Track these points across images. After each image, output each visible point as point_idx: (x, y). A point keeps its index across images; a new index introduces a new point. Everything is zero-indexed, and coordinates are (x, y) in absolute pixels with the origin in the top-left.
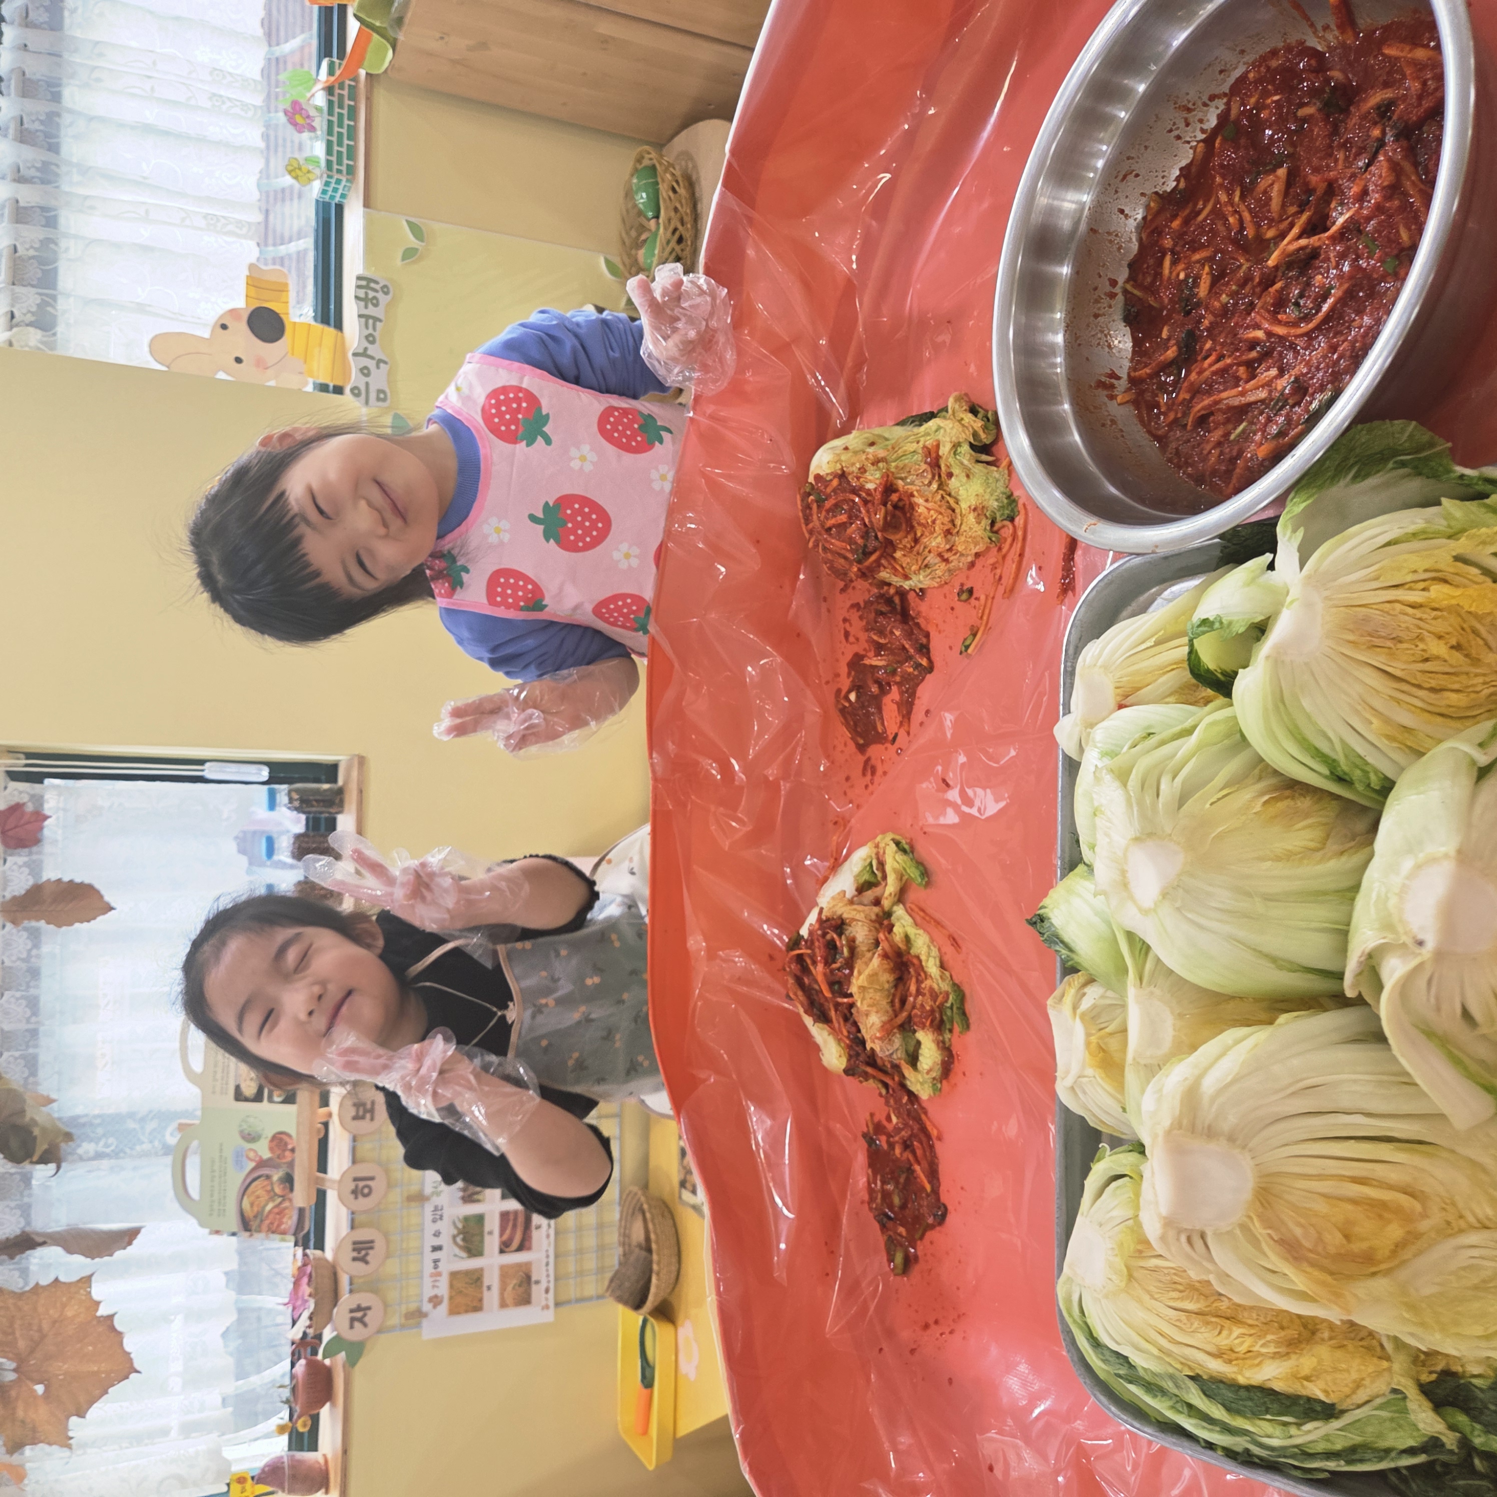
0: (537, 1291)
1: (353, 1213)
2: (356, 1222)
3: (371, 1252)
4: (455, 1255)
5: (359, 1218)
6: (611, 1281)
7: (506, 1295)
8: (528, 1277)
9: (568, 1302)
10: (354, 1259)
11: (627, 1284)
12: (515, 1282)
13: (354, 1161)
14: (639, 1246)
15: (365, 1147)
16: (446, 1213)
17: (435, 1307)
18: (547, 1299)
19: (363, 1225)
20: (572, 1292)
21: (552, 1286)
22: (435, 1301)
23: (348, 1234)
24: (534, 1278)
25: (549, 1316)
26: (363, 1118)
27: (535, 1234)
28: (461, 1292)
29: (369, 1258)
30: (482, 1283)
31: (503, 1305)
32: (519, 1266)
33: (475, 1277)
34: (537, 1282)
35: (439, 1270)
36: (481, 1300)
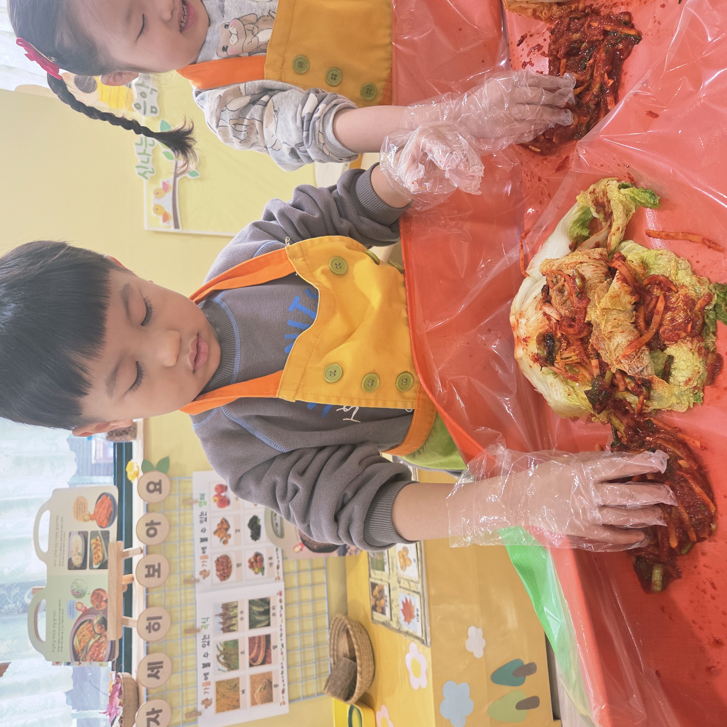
0: (276, 692)
1: (147, 643)
2: (151, 649)
3: (160, 670)
4: (219, 670)
5: (153, 646)
6: (328, 681)
7: (255, 696)
8: (270, 683)
9: (299, 699)
10: (149, 676)
11: (339, 683)
12: (260, 686)
13: (147, 606)
14: (345, 656)
15: (155, 596)
16: (212, 640)
17: (206, 707)
18: (283, 697)
19: (155, 652)
20: (300, 691)
21: (286, 688)
22: (207, 703)
23: (144, 658)
24: (274, 684)
25: (285, 709)
26: (153, 575)
27: (273, 652)
28: (224, 695)
29: (159, 675)
30: (238, 688)
31: (254, 703)
32: (263, 674)
33: (233, 684)
34: (276, 686)
35: (208, 681)
36: (238, 701)
